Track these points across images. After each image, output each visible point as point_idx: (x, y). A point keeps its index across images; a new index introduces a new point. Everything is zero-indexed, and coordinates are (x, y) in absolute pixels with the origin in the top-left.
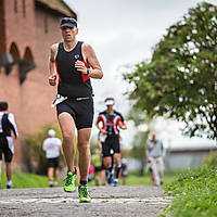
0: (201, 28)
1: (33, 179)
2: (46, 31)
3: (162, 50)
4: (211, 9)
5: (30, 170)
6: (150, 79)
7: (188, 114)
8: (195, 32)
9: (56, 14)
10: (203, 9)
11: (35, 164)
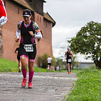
1: (40, 69)
2: (47, 26)
3: (79, 34)
5: (39, 66)
6: (75, 42)
8: (89, 29)
10: (91, 23)
11: (41, 65)
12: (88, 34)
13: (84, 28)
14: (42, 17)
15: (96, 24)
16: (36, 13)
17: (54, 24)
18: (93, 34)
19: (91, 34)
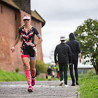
4: (92, 21)
7: (83, 57)
8: (86, 28)
10: (89, 21)
12: (85, 34)
13: (81, 27)
15: (94, 22)
18: (91, 34)
19: (88, 34)
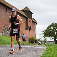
0: (53, 26)
1: (30, 44)
2: (33, 24)
3: (48, 28)
6: (46, 32)
7: (51, 37)
9: (35, 22)
11: (30, 42)
12: (52, 28)
13: (50, 25)
14: (31, 20)
15: (55, 24)
16: (28, 19)
17: (37, 23)
